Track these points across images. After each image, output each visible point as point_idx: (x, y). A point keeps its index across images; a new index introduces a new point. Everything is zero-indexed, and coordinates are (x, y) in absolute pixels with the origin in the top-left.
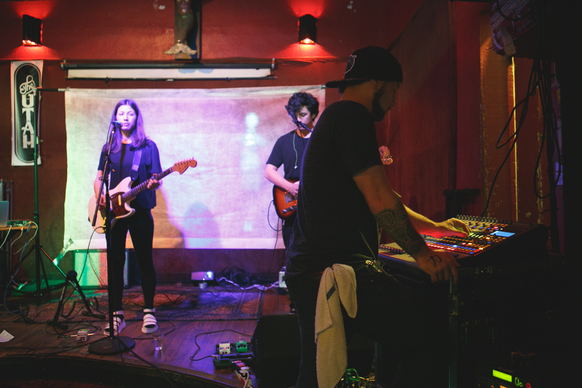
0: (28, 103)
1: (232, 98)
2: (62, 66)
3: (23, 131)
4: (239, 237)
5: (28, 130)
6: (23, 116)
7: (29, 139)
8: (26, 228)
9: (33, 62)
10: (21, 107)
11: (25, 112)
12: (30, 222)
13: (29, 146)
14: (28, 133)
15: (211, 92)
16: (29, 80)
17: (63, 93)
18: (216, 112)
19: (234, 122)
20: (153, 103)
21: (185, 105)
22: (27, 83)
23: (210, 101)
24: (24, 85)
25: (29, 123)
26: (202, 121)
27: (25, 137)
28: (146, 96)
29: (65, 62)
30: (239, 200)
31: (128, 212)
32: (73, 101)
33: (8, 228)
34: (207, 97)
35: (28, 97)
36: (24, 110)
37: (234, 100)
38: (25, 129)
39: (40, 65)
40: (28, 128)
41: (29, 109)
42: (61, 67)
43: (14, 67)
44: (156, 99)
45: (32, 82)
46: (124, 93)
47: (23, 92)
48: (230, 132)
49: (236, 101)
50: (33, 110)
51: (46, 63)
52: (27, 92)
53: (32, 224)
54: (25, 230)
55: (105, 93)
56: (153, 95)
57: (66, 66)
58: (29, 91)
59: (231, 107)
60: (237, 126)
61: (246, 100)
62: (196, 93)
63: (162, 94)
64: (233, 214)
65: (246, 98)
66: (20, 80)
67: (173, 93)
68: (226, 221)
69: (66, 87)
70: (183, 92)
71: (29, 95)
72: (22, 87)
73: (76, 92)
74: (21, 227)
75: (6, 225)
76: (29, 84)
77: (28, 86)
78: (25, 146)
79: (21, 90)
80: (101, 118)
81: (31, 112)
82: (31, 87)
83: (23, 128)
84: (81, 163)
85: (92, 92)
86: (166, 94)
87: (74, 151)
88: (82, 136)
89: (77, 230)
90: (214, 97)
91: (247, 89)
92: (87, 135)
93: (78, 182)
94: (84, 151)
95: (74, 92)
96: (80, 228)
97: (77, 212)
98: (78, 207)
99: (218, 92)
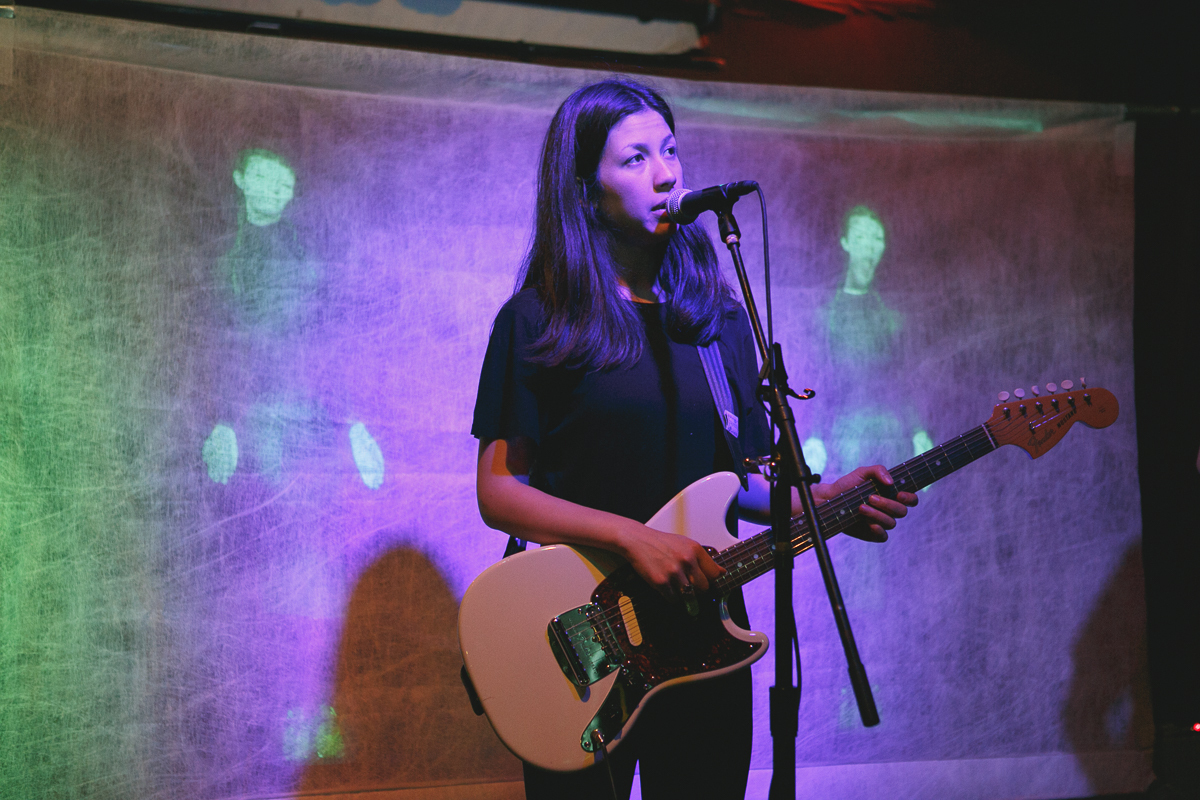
1: (788, 131)
4: (834, 761)
15: (708, 94)
19: (793, 236)
20: (444, 124)
32: (30, 68)
37: (799, 138)
44: (457, 104)
46: (304, 59)
49: (806, 142)
59: (788, 168)
60: (809, 254)
61: (847, 142)
63: (485, 81)
65: (840, 133)
67: (540, 84)
73: (46, 25)
80: (186, 170)
84: (68, 400)
85: (134, 35)
86: (508, 85)
87: (31, 334)
88: (78, 256)
89: (43, 767)
90: (710, 117)
91: (850, 94)
92: (103, 256)
93: (55, 504)
94: (90, 336)
95: (32, 24)
96: (64, 755)
97: (45, 665)
98: (53, 638)
99: (734, 97)
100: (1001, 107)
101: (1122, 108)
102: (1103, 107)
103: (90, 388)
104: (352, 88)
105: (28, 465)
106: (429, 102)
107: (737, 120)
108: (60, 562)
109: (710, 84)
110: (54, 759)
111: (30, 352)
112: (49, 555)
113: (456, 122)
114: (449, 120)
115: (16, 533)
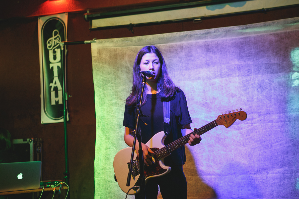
0: (55, 58)
1: (272, 33)
2: (86, 16)
3: (51, 87)
5: (55, 86)
6: (50, 72)
7: (57, 95)
8: (58, 189)
9: (58, 16)
10: (48, 63)
11: (52, 68)
12: (61, 183)
13: (57, 102)
14: (56, 89)
15: (247, 28)
16: (55, 35)
17: (90, 44)
18: (253, 51)
19: (275, 60)
20: (182, 47)
21: (217, 45)
22: (54, 37)
23: (245, 38)
24: (51, 40)
25: (56, 79)
26: (237, 62)
27: (53, 93)
28: (174, 40)
29: (88, 12)
30: (287, 153)
31: (164, 170)
32: (100, 52)
33: (40, 190)
34: (242, 34)
35: (54, 52)
36: (51, 66)
37: (274, 34)
38: (52, 85)
39: (65, 18)
40: (55, 83)
41: (56, 64)
42: (85, 18)
43: (41, 22)
44: (185, 43)
45: (58, 37)
46: (150, 39)
47: (50, 47)
48: (272, 73)
49: (277, 34)
50: (59, 64)
51: (71, 15)
52: (54, 47)
53: (63, 185)
54: (57, 191)
55: (131, 41)
56: (181, 38)
57: (90, 16)
58: (55, 45)
59: (271, 43)
60: (279, 64)
61: (289, 33)
62: (229, 31)
63: (191, 36)
64: (281, 170)
65: (288, 30)
66: (47, 35)
67: (203, 34)
68: (273, 178)
69: (92, 39)
70: (215, 32)
71: (56, 50)
72: (49, 43)
73: (102, 42)
74: (53, 188)
75: (38, 187)
76: (55, 39)
77: (54, 40)
78: (53, 103)
79: (48, 45)
80: (128, 67)
81: (58, 67)
82: (57, 41)
83: (51, 85)
84: (109, 117)
85: (117, 41)
86: (196, 36)
87: (102, 105)
88: (110, 88)
89: (107, 190)
90: (250, 33)
91: (289, 20)
92: (114, 87)
93: (108, 138)
94: (112, 104)
95: (100, 43)
96: (111, 188)
97: (107, 170)
98: (108, 165)
99: (254, 27)
103: (112, 115)
104: (162, 43)
105: (102, 131)
106: (178, 43)
107: (257, 33)
108: (108, 150)
109: (248, 25)
110: (109, 189)
111: (102, 108)
112: (107, 148)
113: (184, 47)
114: (183, 47)
115: (101, 144)
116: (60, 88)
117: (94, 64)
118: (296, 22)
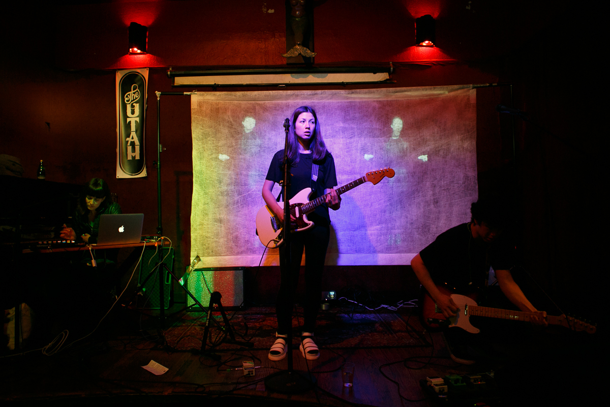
0: (133, 112)
1: (375, 100)
2: (169, 73)
3: (128, 141)
4: (386, 253)
5: (133, 140)
6: (128, 126)
7: (134, 150)
8: (160, 243)
9: (139, 71)
10: (126, 117)
11: (130, 122)
12: (163, 238)
13: (134, 158)
14: (133, 144)
15: (353, 93)
16: (133, 90)
17: (190, 96)
18: (357, 115)
19: (376, 125)
21: (324, 107)
22: (132, 92)
23: (350, 102)
24: (129, 95)
25: (133, 134)
26: (342, 125)
27: (130, 148)
28: (280, 98)
29: (171, 69)
30: (385, 212)
31: (307, 225)
32: (200, 104)
33: (142, 244)
34: (348, 98)
35: (133, 106)
36: (128, 120)
37: (377, 101)
38: (129, 140)
39: (145, 74)
40: (133, 138)
41: (134, 119)
42: (168, 74)
43: (119, 76)
45: (137, 91)
46: (256, 95)
47: (128, 101)
48: (373, 137)
49: (380, 101)
50: (138, 119)
51: (152, 71)
52: (132, 101)
53: (165, 240)
54: (159, 246)
55: (235, 96)
56: (288, 97)
57: (173, 73)
58: (134, 100)
59: (374, 108)
60: (381, 130)
61: (390, 101)
62: (335, 94)
63: (297, 96)
64: (378, 227)
65: (390, 99)
66: (125, 89)
67: (310, 95)
68: (371, 235)
70: (321, 94)
71: (134, 104)
72: (127, 97)
73: (203, 95)
74: (154, 242)
75: (140, 241)
76: (134, 93)
77: (133, 95)
78: (130, 158)
79: (126, 99)
80: (231, 122)
81: (136, 121)
82: (136, 96)
83: (128, 139)
84: (208, 172)
85: (220, 95)
86: (302, 96)
87: (201, 159)
88: (210, 142)
89: (204, 246)
90: (354, 98)
91: (391, 89)
92: (215, 142)
93: (206, 193)
94: (212, 159)
95: (200, 95)
96: (208, 244)
97: (204, 226)
98: (206, 220)
100: (434, 88)
101: (471, 85)
102: (465, 86)
103: (212, 169)
104: (267, 101)
105: (200, 185)
106: (284, 102)
107: (361, 98)
108: (207, 205)
109: (353, 90)
110: (206, 245)
111: (200, 163)
112: (205, 204)
113: (290, 105)
114: (289, 105)
115: (198, 199)
116: (137, 142)
117: (193, 116)
118: (397, 92)
